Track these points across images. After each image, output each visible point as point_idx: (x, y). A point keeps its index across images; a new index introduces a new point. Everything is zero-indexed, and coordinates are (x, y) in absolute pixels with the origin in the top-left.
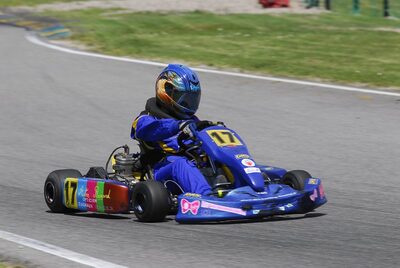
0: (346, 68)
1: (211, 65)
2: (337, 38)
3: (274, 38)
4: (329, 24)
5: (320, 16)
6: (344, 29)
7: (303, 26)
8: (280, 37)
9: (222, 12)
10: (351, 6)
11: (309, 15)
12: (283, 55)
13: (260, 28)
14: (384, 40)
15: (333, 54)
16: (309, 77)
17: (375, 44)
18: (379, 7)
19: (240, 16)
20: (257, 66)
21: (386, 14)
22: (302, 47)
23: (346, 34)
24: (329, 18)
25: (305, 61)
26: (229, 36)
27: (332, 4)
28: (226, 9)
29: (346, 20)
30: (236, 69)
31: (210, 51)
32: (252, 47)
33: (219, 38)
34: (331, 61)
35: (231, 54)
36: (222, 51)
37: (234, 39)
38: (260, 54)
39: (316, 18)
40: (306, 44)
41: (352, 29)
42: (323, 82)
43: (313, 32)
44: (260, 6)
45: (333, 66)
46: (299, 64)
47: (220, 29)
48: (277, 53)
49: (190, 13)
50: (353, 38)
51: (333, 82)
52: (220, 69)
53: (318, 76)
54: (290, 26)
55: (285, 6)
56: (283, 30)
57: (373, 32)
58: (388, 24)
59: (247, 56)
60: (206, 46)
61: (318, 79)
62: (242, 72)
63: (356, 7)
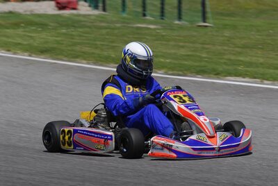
0: (105, 53)
1: (9, 51)
2: (104, 31)
3: (59, 31)
4: (101, 21)
5: (97, 16)
6: (112, 25)
7: (83, 23)
8: (64, 31)
9: (28, 13)
10: (120, 9)
11: (89, 15)
12: (62, 44)
13: (52, 24)
14: (138, 34)
15: (98, 43)
16: (78, 60)
17: (131, 36)
18: (140, 10)
19: (39, 16)
20: (43, 51)
21: (144, 15)
22: (77, 38)
23: (113, 29)
24: (102, 17)
25: (77, 48)
26: (27, 30)
27: (107, 7)
28: (31, 11)
29: (114, 19)
30: (26, 54)
31: (10, 40)
32: (41, 37)
33: (20, 31)
34: (96, 48)
35: (25, 43)
36: (19, 40)
37: (29, 32)
38: (46, 42)
39: (93, 17)
40: (80, 36)
41: (118, 25)
42: (88, 64)
43: (89, 27)
44: (56, 8)
45: (97, 51)
46: (72, 50)
47: (23, 25)
48: (58, 42)
49: (5, 13)
50: (116, 31)
51: (95, 64)
52: (15, 54)
53: (85, 59)
54: (74, 23)
55: (74, 9)
56: (67, 26)
57: (133, 27)
58: (145, 22)
59: (35, 44)
60: (8, 37)
61: (84, 61)
62: (30, 56)
63: (124, 10)
